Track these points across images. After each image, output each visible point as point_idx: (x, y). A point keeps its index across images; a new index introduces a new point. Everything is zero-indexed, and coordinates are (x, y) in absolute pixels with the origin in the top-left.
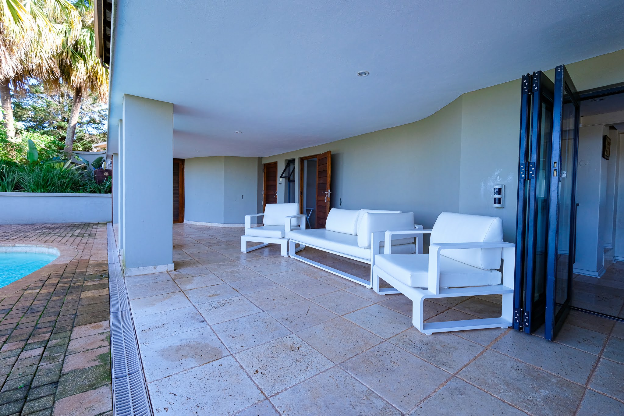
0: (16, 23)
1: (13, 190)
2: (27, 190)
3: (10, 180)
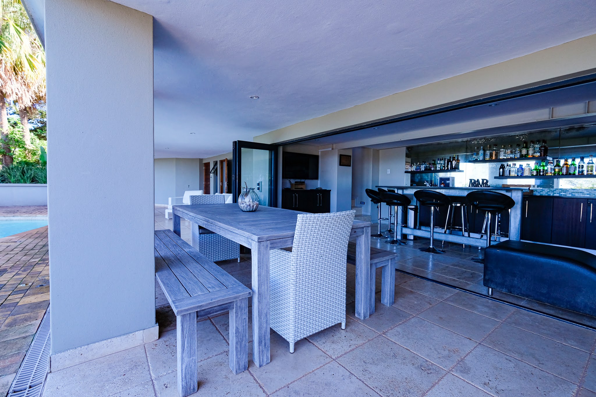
0: (32, 70)
1: (31, 182)
2: (40, 182)
3: (29, 175)
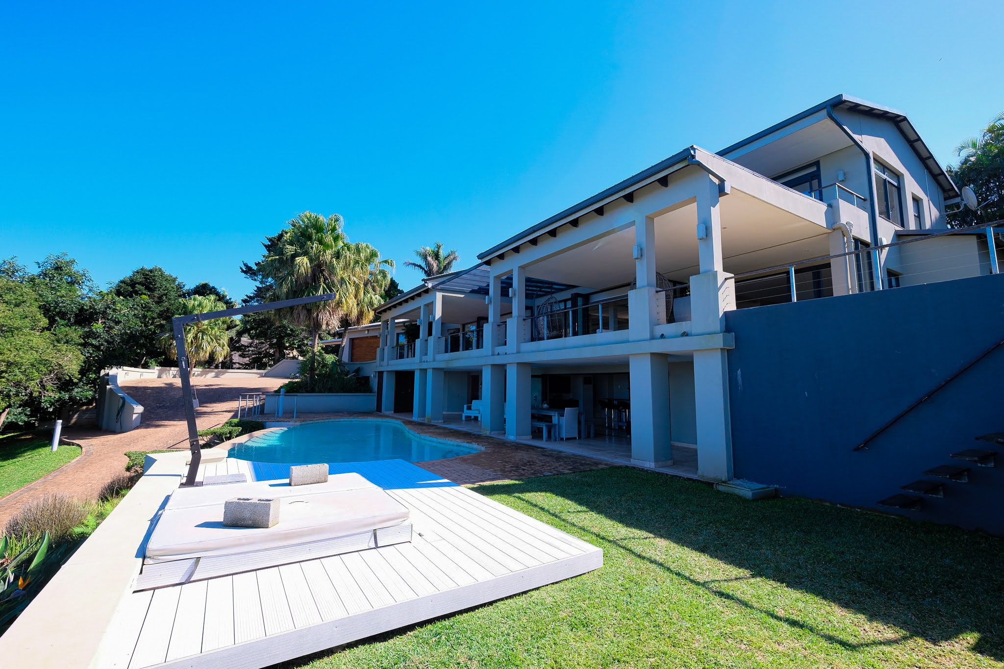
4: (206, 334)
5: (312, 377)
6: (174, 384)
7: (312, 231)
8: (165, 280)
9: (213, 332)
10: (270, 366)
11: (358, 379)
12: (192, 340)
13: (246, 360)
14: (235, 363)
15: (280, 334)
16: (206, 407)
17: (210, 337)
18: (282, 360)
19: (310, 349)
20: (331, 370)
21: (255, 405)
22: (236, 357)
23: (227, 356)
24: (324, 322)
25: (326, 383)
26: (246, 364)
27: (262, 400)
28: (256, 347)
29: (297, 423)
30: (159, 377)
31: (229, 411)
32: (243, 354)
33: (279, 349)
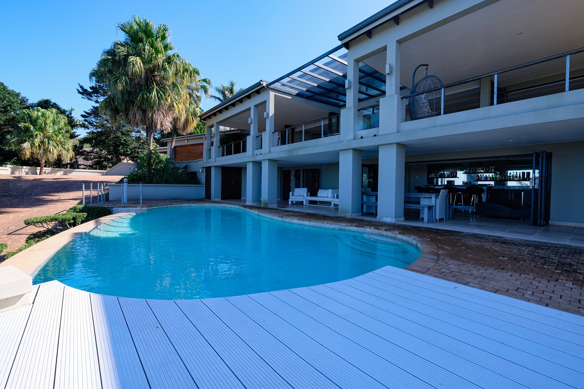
4: (52, 140)
5: (149, 171)
6: (22, 177)
7: (141, 35)
8: (8, 94)
9: (58, 138)
10: (110, 167)
11: (188, 173)
12: (39, 144)
13: (90, 163)
14: (80, 165)
15: (115, 143)
16: (53, 196)
17: (56, 142)
18: (119, 163)
19: (147, 147)
20: (166, 165)
21: (100, 194)
22: (81, 160)
23: (72, 158)
24: (159, 122)
25: (162, 176)
26: (90, 166)
27: (106, 190)
28: (97, 154)
29: (143, 209)
30: (12, 173)
31: (76, 199)
32: (86, 157)
33: (116, 155)
